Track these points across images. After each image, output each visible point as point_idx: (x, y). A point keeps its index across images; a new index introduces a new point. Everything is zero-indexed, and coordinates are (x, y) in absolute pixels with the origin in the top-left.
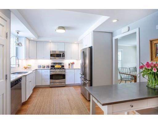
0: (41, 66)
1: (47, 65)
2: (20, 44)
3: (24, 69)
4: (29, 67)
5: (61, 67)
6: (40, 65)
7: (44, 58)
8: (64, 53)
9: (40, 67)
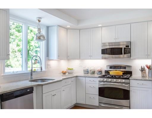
0: (89, 70)
1: (99, 69)
2: (42, 38)
3: (62, 74)
4: (69, 71)
5: (121, 73)
6: (86, 68)
7: (91, 57)
8: (128, 46)
9: (87, 72)
